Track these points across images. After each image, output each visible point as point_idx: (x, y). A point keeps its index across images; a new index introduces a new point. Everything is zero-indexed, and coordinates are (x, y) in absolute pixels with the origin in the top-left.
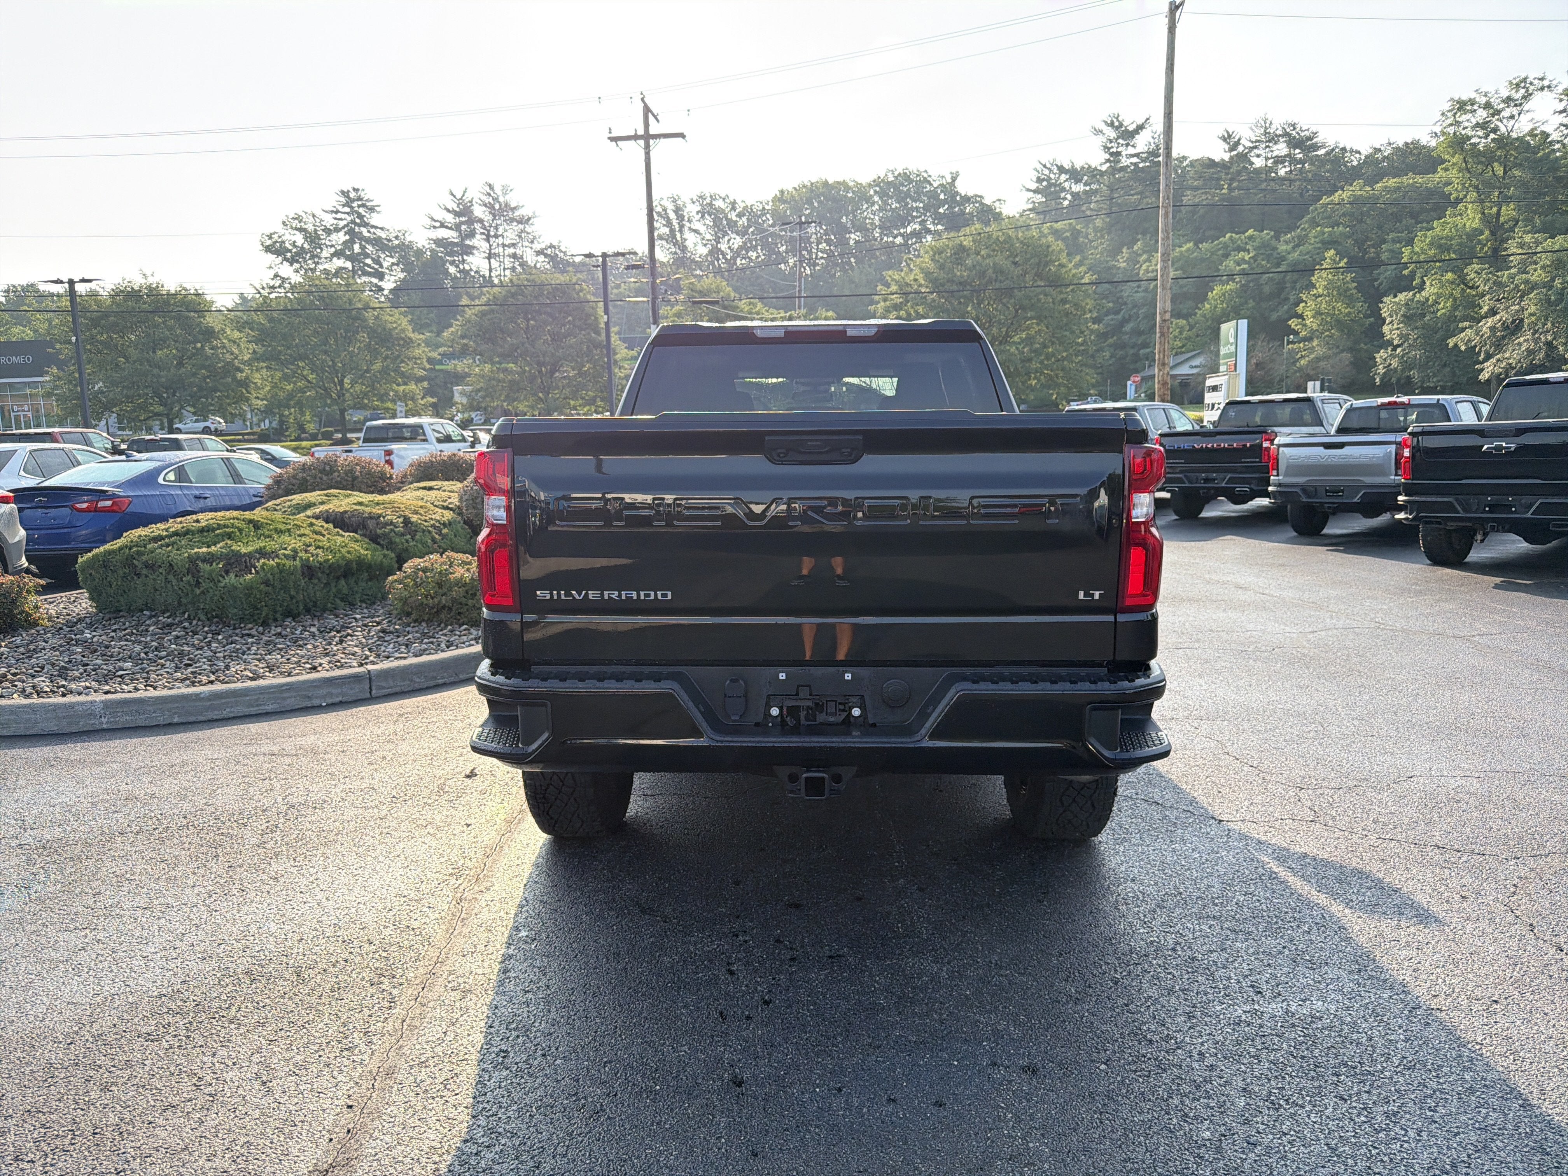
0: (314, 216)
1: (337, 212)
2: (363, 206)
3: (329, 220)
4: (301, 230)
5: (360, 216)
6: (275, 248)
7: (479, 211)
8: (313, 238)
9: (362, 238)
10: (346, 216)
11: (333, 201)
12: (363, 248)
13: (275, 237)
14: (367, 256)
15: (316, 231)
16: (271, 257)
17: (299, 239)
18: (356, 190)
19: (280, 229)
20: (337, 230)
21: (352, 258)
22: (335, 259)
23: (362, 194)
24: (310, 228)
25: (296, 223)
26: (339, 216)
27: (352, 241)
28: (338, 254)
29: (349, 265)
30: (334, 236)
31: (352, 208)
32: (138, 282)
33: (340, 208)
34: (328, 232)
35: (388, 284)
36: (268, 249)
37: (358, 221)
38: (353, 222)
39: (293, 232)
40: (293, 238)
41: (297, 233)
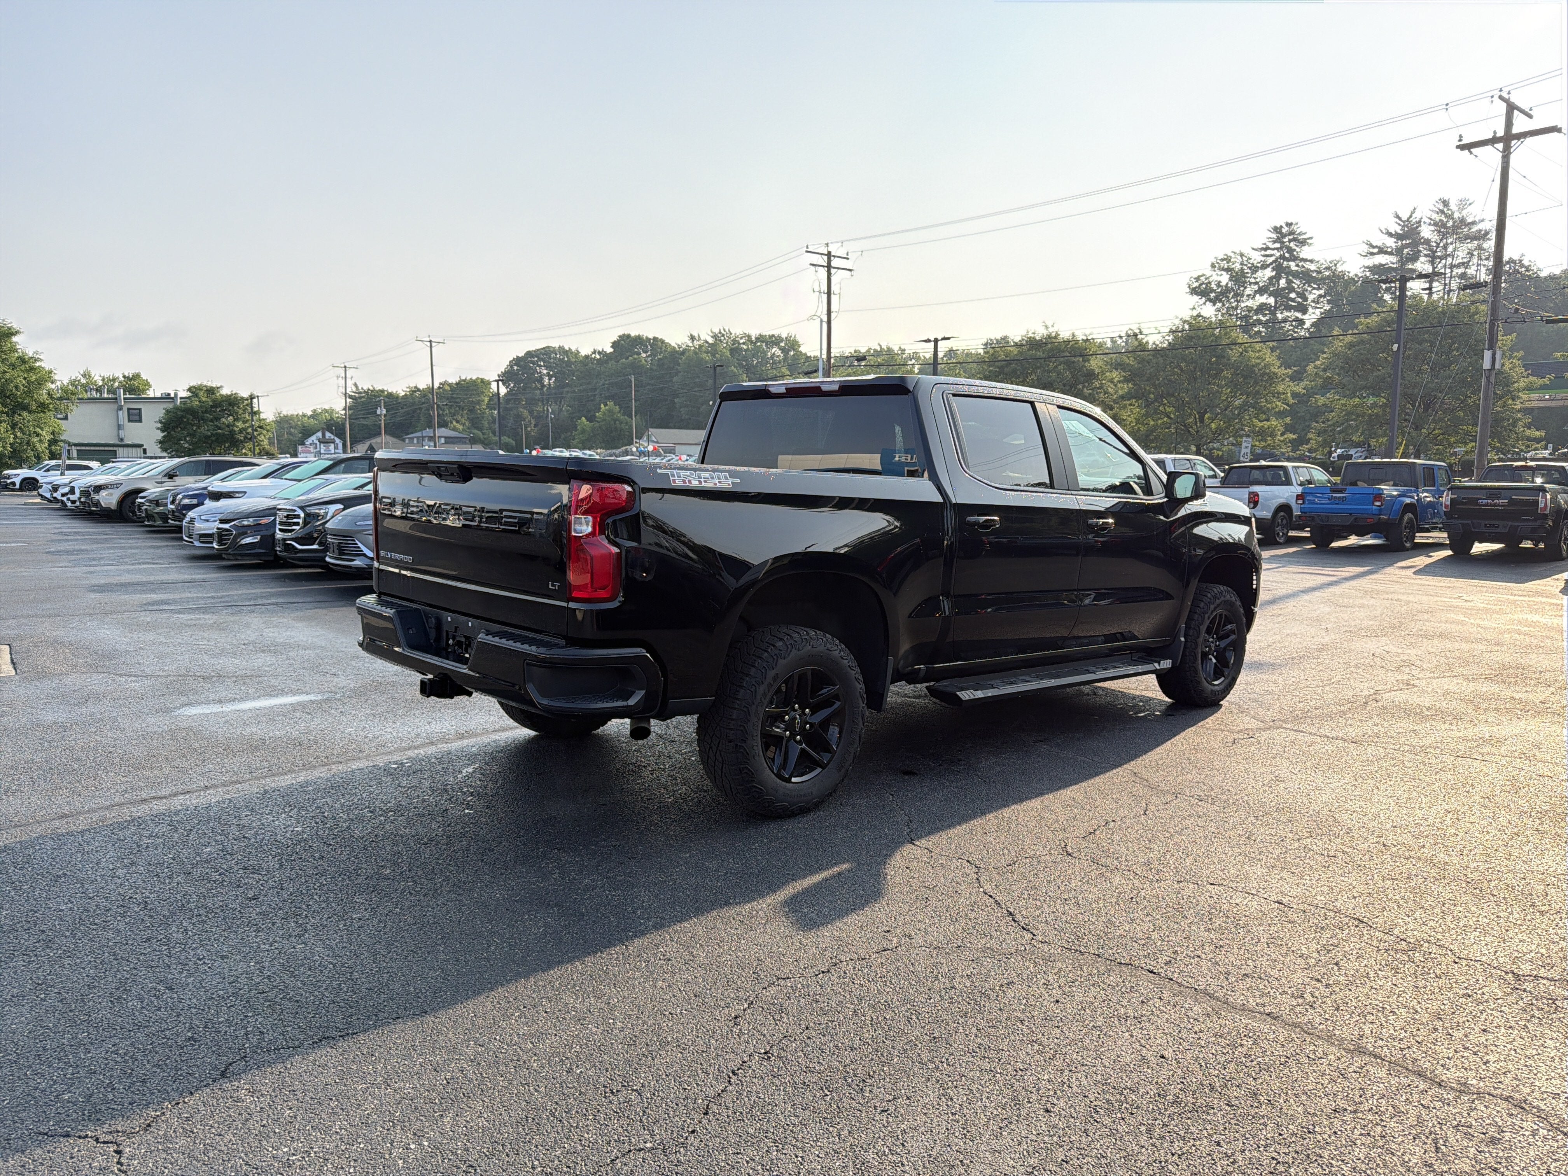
0: (1242, 255)
1: (1266, 249)
2: (1294, 240)
3: (1257, 258)
4: (1228, 270)
5: (1290, 251)
6: (1202, 290)
7: (1427, 232)
8: (1239, 278)
9: (1289, 272)
10: (1275, 252)
11: (1264, 237)
12: (1289, 282)
13: (1203, 279)
14: (1293, 290)
15: (1242, 270)
16: (1196, 298)
17: (1225, 279)
18: (1289, 225)
19: (1208, 272)
20: (1264, 266)
21: (1275, 294)
22: (1258, 296)
23: (1295, 228)
24: (1237, 267)
25: (1224, 264)
26: (1269, 252)
27: (1278, 277)
28: (1261, 291)
29: (1271, 301)
30: (1260, 274)
31: (1282, 243)
32: (1040, 332)
33: (1270, 245)
34: (1255, 269)
35: (1311, 317)
36: (1194, 291)
37: (1287, 255)
38: (1282, 257)
39: (1220, 273)
40: (1219, 279)
41: (1224, 273)
